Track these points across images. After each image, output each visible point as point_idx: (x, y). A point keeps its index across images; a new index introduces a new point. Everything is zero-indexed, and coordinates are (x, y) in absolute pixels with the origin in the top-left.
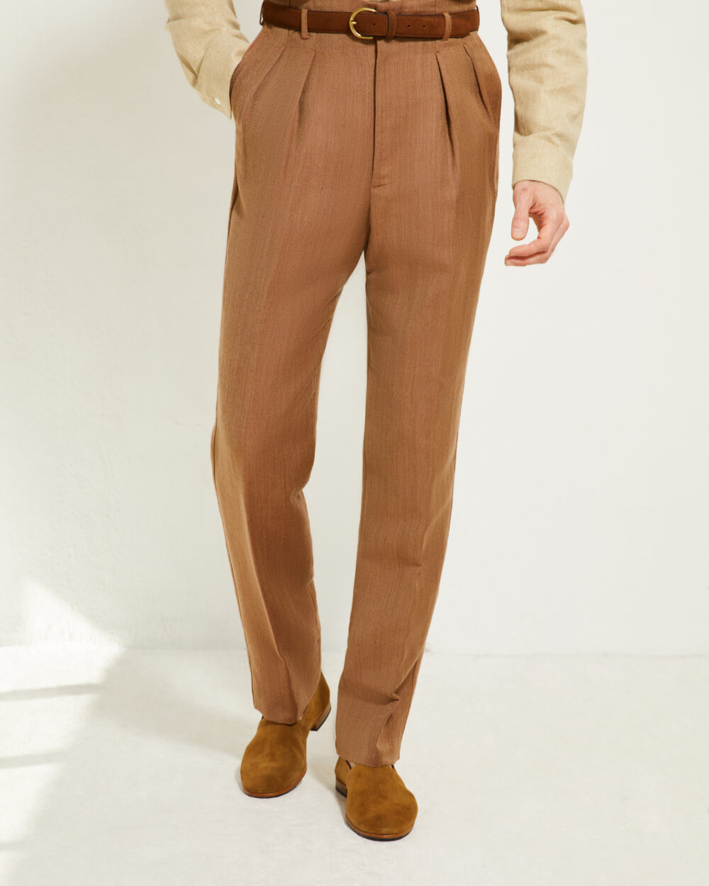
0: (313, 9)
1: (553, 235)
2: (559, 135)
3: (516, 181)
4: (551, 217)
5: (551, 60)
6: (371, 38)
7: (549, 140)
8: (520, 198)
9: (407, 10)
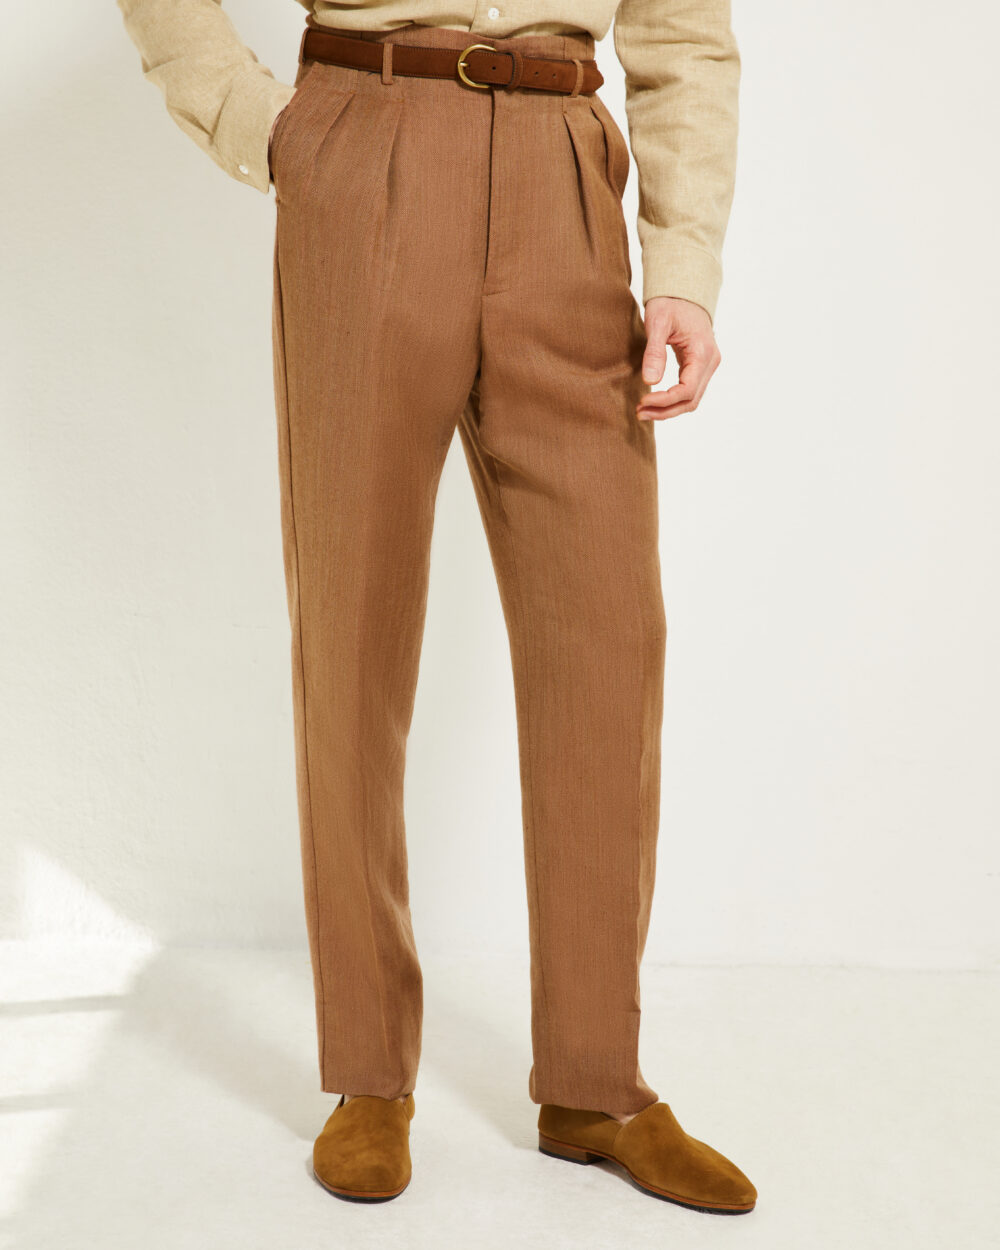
0: (402, 43)
1: (700, 377)
2: (705, 228)
3: (648, 297)
4: (697, 352)
5: (688, 119)
6: (486, 87)
7: (691, 235)
8: (654, 324)
9: (532, 52)
